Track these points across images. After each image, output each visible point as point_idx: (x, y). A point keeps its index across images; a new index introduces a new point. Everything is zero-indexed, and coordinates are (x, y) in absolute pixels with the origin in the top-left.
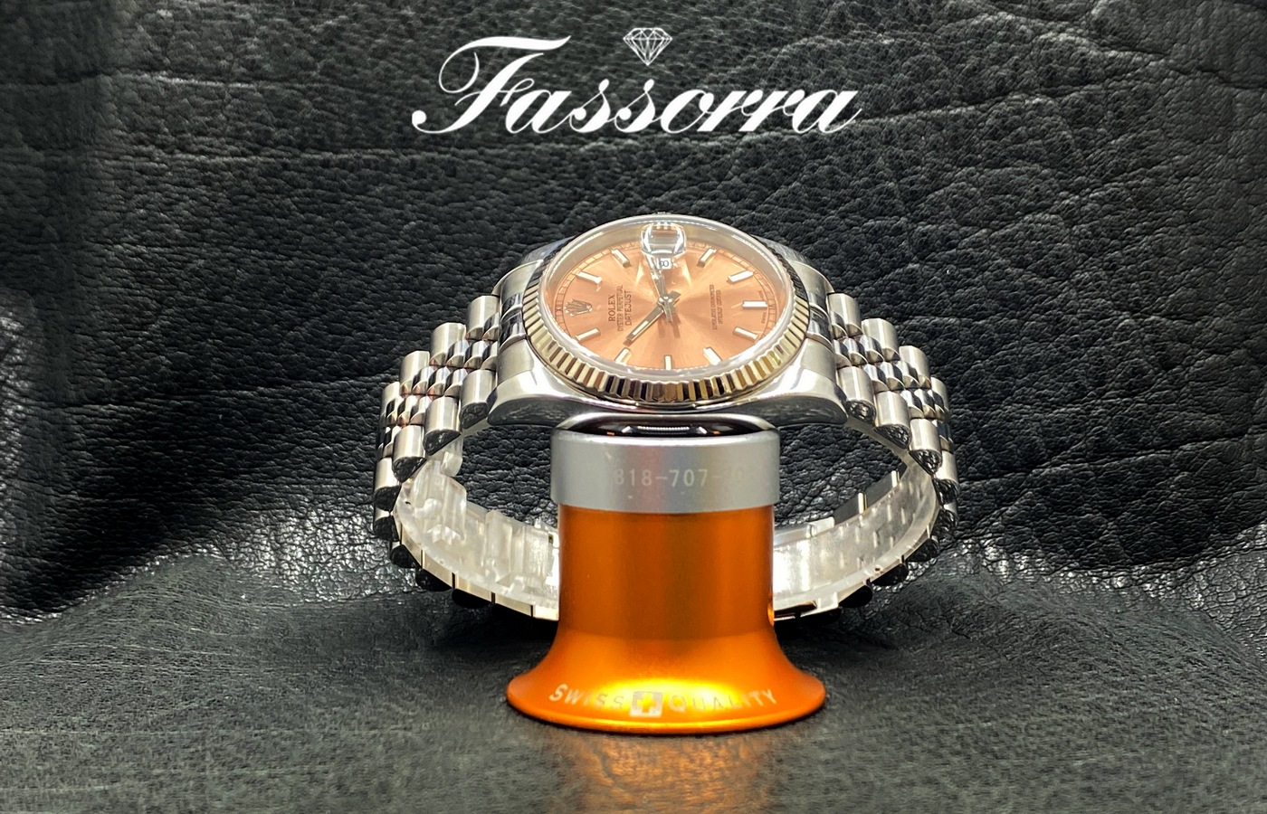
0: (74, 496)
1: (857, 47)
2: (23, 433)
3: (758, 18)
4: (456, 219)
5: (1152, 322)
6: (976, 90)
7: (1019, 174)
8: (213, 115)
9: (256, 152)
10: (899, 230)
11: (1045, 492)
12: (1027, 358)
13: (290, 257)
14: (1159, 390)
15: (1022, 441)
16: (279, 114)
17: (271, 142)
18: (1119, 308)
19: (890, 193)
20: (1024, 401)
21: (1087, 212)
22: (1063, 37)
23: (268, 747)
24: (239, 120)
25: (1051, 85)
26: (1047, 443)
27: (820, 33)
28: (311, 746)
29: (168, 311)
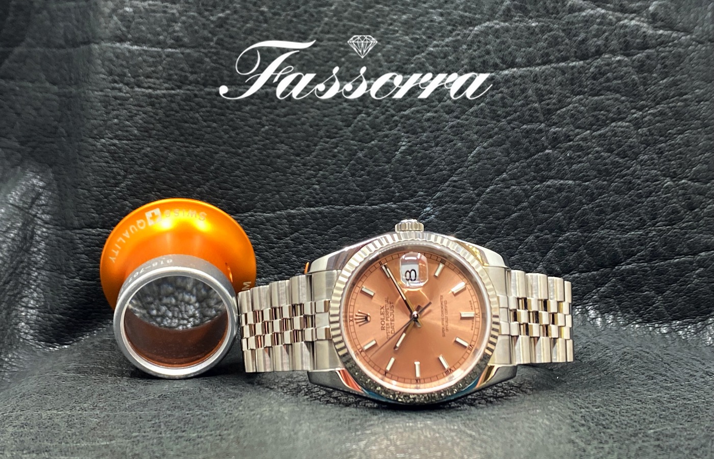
0: (77, 280)
1: (517, 27)
2: (47, 244)
3: (461, 10)
4: (291, 124)
5: (683, 183)
6: (585, 52)
7: (608, 99)
8: (156, 67)
9: (180, 88)
10: (540, 131)
11: (622, 280)
12: (613, 204)
13: (198, 146)
14: (687, 222)
15: (609, 251)
16: (192, 66)
17: (188, 82)
18: (665, 176)
19: (536, 110)
20: (611, 228)
21: (646, 121)
22: (633, 22)
23: (195, 420)
24: (171, 69)
25: (626, 49)
26: (624, 252)
27: (496, 19)
28: (218, 420)
29: (130, 176)
